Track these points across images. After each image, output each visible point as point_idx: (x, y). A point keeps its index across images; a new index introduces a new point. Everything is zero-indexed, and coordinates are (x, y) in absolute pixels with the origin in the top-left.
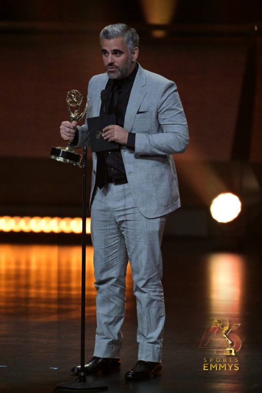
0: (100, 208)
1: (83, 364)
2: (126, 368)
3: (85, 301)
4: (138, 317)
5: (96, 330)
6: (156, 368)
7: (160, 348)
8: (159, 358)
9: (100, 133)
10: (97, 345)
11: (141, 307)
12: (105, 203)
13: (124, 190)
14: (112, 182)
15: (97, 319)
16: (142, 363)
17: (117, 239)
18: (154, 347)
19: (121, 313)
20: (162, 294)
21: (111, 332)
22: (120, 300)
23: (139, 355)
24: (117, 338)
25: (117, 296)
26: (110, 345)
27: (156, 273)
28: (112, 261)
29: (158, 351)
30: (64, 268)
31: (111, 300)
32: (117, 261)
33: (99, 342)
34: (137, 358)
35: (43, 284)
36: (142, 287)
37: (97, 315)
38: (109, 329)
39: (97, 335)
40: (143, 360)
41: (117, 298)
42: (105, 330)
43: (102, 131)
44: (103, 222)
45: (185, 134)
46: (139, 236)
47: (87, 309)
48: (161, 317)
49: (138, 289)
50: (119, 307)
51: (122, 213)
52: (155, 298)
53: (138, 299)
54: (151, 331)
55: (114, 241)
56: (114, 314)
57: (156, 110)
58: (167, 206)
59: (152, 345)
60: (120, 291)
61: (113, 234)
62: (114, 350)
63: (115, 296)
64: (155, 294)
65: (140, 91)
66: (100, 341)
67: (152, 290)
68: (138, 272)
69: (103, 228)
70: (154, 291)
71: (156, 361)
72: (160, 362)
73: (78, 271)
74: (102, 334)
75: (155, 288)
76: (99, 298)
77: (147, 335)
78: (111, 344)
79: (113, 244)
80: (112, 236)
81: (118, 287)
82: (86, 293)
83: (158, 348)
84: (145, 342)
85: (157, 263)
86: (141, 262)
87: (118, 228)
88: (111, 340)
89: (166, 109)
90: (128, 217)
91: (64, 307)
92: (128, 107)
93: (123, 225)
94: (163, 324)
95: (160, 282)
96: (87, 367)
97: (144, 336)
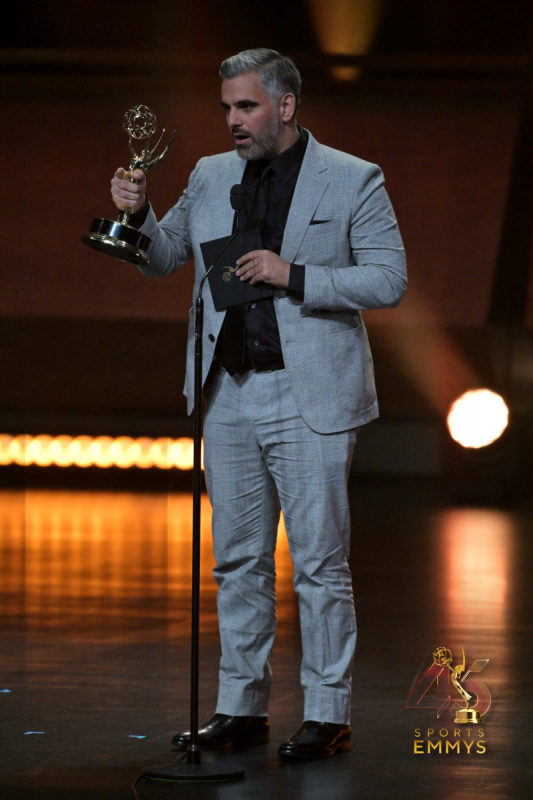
0: (226, 420)
1: (194, 729)
2: (280, 736)
3: (199, 603)
4: (303, 635)
5: (219, 661)
6: (339, 736)
7: (348, 696)
8: (346, 715)
9: (232, 270)
10: (222, 691)
11: (311, 614)
12: (238, 411)
13: (278, 382)
14: (252, 368)
15: (222, 639)
16: (312, 724)
17: (261, 481)
18: (335, 693)
19: (269, 626)
20: (350, 588)
21: (249, 665)
22: (267, 601)
23: (307, 712)
24: (262, 676)
25: (261, 593)
26: (248, 692)
27: (340, 547)
28: (249, 525)
29: (345, 702)
30: (156, 538)
31: (248, 600)
32: (261, 523)
33: (228, 685)
34: (302, 715)
35: (116, 570)
36: (314, 575)
37: (221, 633)
38: (245, 659)
39: (221, 672)
40: (316, 719)
41: (260, 597)
42: (238, 662)
43: (234, 266)
44: (233, 448)
45: (401, 269)
46: (309, 474)
47: (202, 618)
48: (349, 634)
49: (303, 578)
50: (265, 615)
51: (273, 428)
52: (338, 596)
53: (303, 600)
54: (331, 663)
55: (255, 484)
56: (255, 630)
57: (347, 219)
58: (357, 411)
59: (333, 689)
60: (265, 582)
61: (253, 470)
62: (256, 700)
63: (257, 592)
64: (338, 588)
65: (316, 181)
66: (229, 683)
67: (333, 580)
68: (305, 546)
69: (234, 459)
70: (335, 583)
71: (341, 722)
72: (348, 723)
73: (185, 544)
74: (233, 670)
75: (338, 577)
76: (223, 597)
77: (323, 670)
78: (251, 689)
79: (251, 491)
80: (252, 475)
81: (262, 575)
82: (202, 587)
83: (344, 696)
84: (319, 684)
85: (342, 527)
86: (312, 524)
87: (263, 459)
88: (251, 680)
89: (367, 217)
90: (286, 437)
91: (156, 614)
92: (290, 211)
93: (274, 453)
94: (354, 648)
95: (346, 564)
96: (203, 735)
97: (315, 672)
